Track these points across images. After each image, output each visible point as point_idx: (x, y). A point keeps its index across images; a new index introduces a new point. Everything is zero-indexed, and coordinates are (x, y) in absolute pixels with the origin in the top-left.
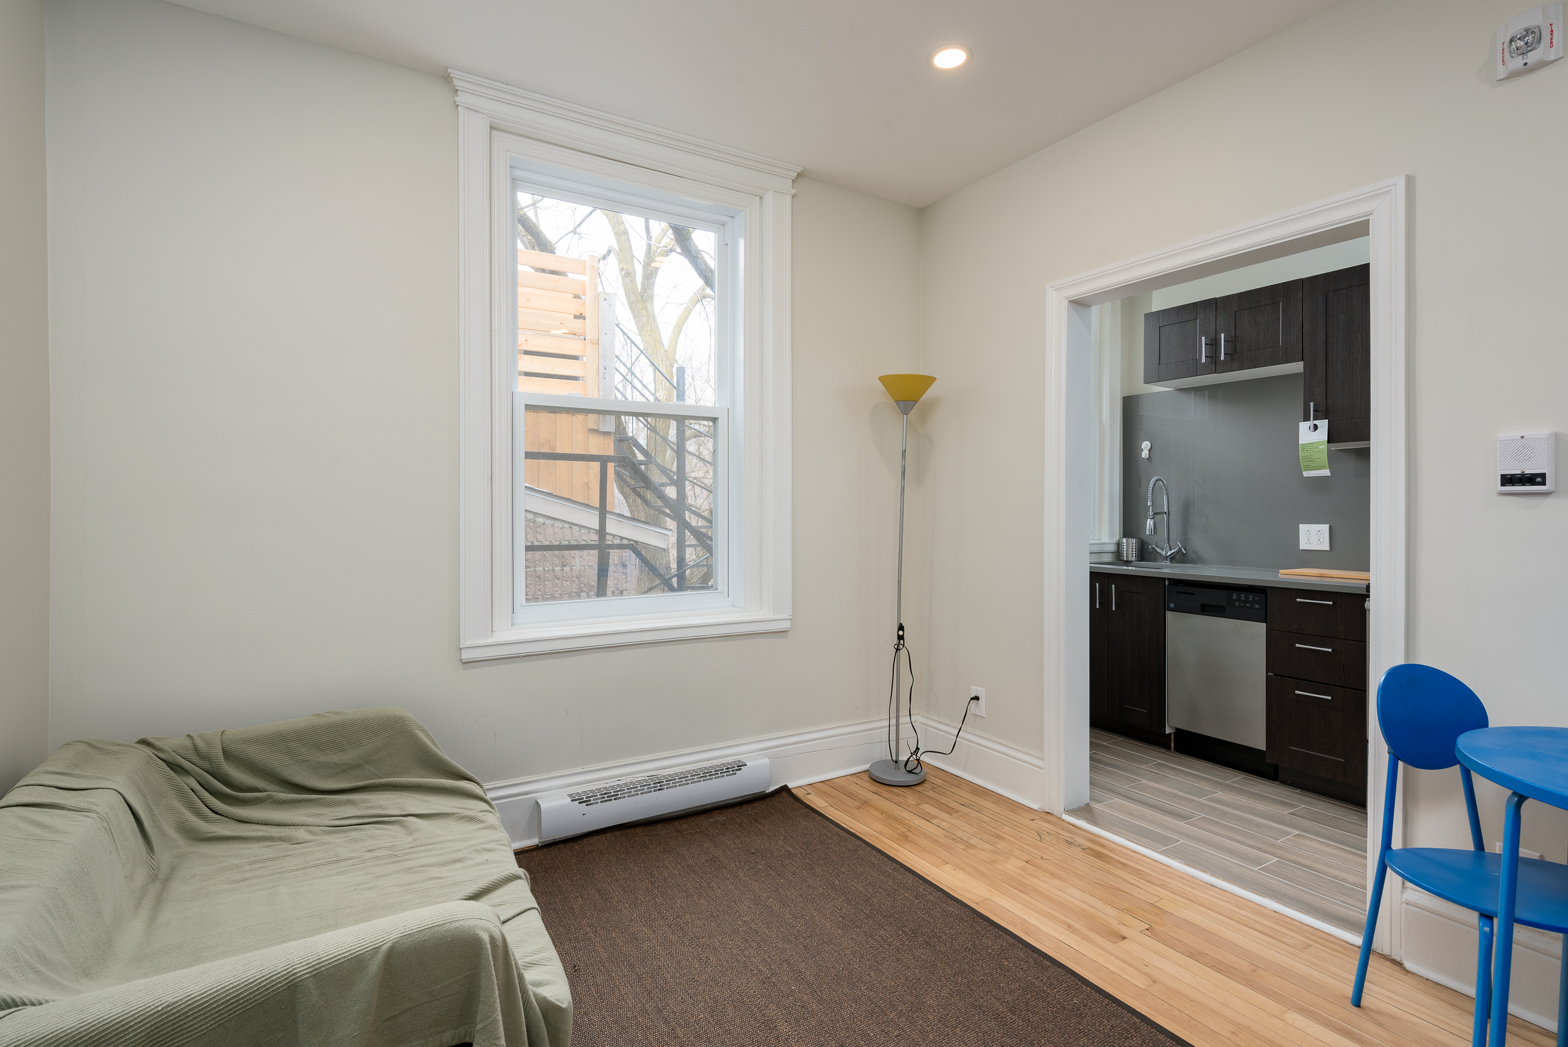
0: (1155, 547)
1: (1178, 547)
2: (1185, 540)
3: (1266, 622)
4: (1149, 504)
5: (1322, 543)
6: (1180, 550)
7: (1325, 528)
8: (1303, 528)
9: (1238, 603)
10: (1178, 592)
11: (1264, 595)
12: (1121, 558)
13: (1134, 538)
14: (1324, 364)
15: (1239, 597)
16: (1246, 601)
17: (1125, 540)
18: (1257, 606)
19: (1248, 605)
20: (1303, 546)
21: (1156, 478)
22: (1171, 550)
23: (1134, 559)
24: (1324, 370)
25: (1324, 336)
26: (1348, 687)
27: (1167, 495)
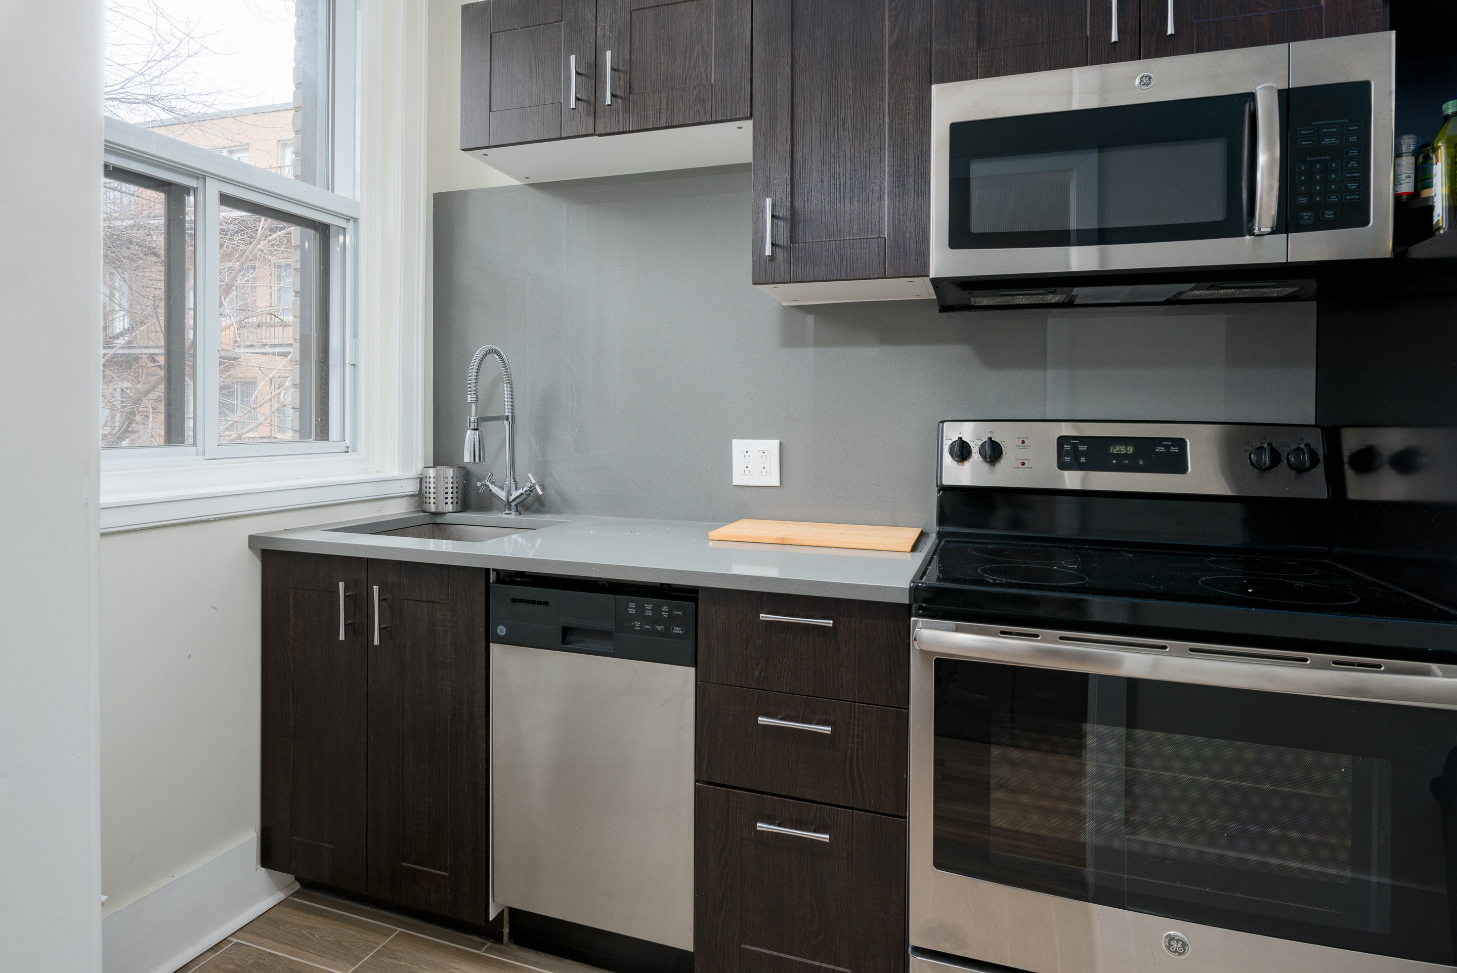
0: (488, 483)
1: (528, 485)
2: (543, 470)
3: (695, 665)
4: (470, 398)
5: (768, 473)
6: (532, 489)
7: (773, 446)
8: (739, 446)
9: (638, 624)
10: (514, 600)
11: (691, 604)
12: (426, 507)
13: (451, 468)
14: (789, 125)
15: (640, 609)
16: (656, 619)
17: (431, 472)
18: (677, 630)
19: (659, 628)
20: (739, 478)
21: (487, 347)
22: (516, 489)
23: (450, 508)
24: (789, 138)
25: (788, 69)
26: (861, 807)
27: (509, 383)
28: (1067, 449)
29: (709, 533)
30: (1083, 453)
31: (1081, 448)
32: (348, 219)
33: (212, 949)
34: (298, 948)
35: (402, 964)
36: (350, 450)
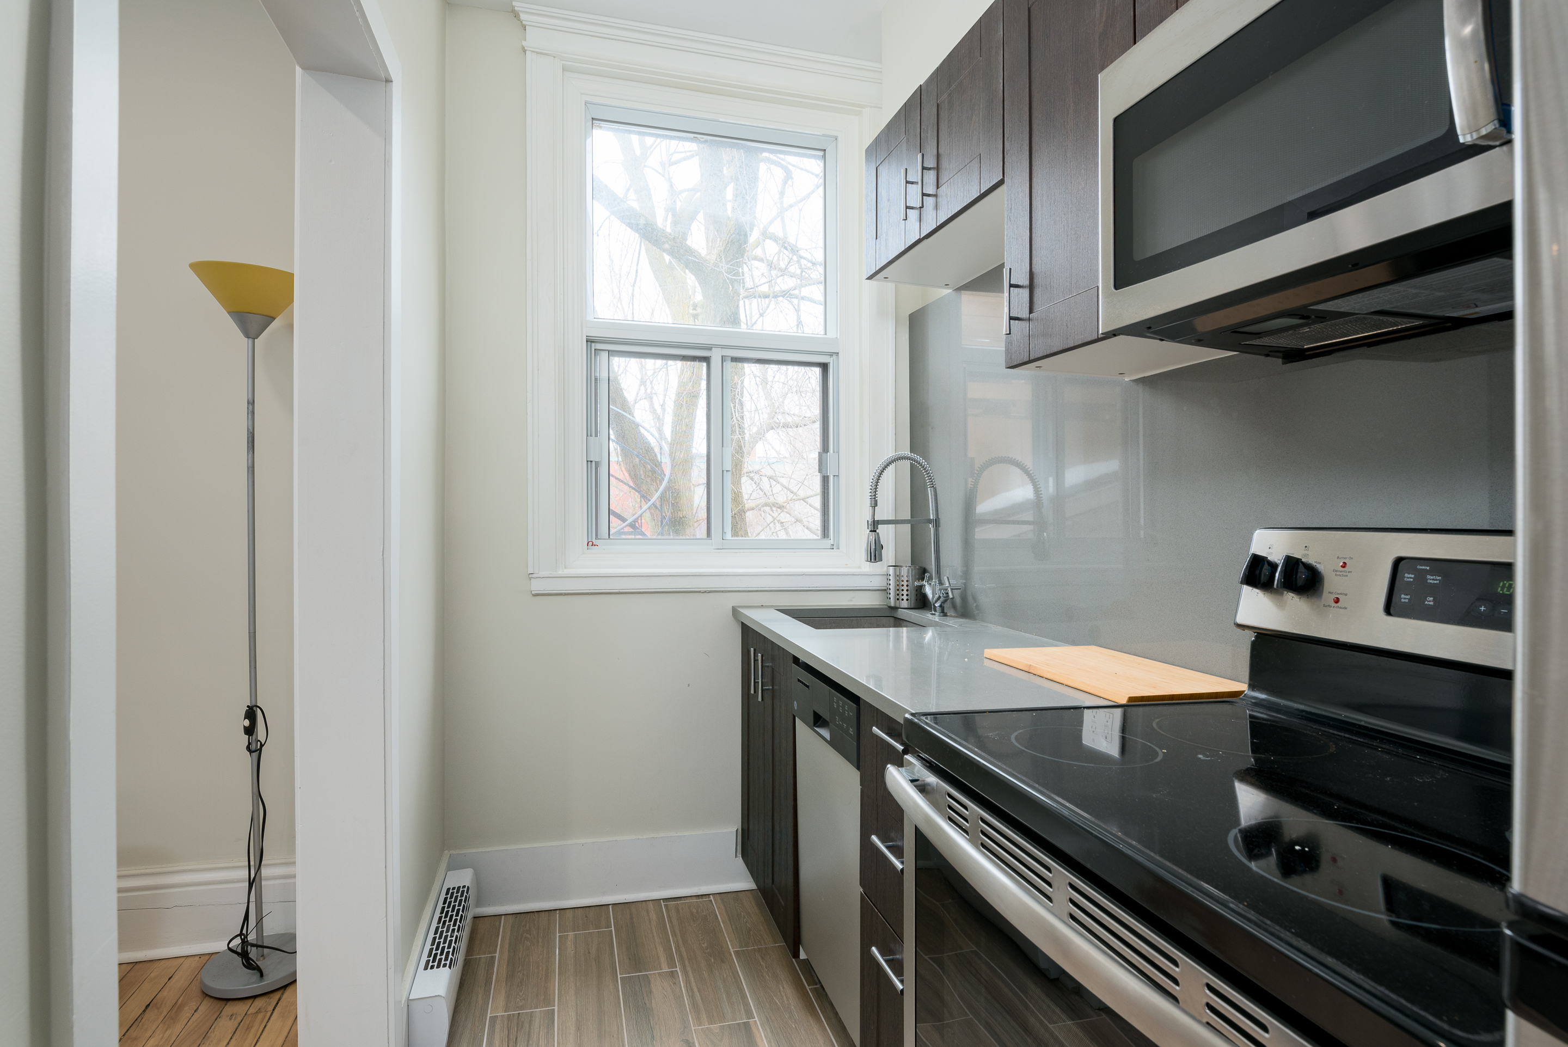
0: (926, 583)
3: (859, 769)
6: (946, 592)
9: (837, 719)
10: (799, 681)
15: (838, 705)
16: (843, 717)
18: (851, 731)
19: (845, 725)
23: (906, 604)
24: (1028, 190)
25: (1027, 110)
27: (933, 487)
28: (1408, 580)
29: (985, 650)
30: (1432, 590)
31: (1432, 579)
32: (831, 354)
33: (698, 896)
34: (730, 920)
35: (762, 963)
36: (834, 547)
